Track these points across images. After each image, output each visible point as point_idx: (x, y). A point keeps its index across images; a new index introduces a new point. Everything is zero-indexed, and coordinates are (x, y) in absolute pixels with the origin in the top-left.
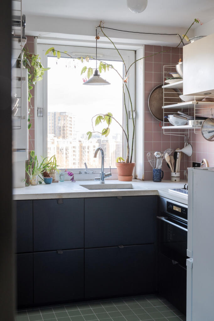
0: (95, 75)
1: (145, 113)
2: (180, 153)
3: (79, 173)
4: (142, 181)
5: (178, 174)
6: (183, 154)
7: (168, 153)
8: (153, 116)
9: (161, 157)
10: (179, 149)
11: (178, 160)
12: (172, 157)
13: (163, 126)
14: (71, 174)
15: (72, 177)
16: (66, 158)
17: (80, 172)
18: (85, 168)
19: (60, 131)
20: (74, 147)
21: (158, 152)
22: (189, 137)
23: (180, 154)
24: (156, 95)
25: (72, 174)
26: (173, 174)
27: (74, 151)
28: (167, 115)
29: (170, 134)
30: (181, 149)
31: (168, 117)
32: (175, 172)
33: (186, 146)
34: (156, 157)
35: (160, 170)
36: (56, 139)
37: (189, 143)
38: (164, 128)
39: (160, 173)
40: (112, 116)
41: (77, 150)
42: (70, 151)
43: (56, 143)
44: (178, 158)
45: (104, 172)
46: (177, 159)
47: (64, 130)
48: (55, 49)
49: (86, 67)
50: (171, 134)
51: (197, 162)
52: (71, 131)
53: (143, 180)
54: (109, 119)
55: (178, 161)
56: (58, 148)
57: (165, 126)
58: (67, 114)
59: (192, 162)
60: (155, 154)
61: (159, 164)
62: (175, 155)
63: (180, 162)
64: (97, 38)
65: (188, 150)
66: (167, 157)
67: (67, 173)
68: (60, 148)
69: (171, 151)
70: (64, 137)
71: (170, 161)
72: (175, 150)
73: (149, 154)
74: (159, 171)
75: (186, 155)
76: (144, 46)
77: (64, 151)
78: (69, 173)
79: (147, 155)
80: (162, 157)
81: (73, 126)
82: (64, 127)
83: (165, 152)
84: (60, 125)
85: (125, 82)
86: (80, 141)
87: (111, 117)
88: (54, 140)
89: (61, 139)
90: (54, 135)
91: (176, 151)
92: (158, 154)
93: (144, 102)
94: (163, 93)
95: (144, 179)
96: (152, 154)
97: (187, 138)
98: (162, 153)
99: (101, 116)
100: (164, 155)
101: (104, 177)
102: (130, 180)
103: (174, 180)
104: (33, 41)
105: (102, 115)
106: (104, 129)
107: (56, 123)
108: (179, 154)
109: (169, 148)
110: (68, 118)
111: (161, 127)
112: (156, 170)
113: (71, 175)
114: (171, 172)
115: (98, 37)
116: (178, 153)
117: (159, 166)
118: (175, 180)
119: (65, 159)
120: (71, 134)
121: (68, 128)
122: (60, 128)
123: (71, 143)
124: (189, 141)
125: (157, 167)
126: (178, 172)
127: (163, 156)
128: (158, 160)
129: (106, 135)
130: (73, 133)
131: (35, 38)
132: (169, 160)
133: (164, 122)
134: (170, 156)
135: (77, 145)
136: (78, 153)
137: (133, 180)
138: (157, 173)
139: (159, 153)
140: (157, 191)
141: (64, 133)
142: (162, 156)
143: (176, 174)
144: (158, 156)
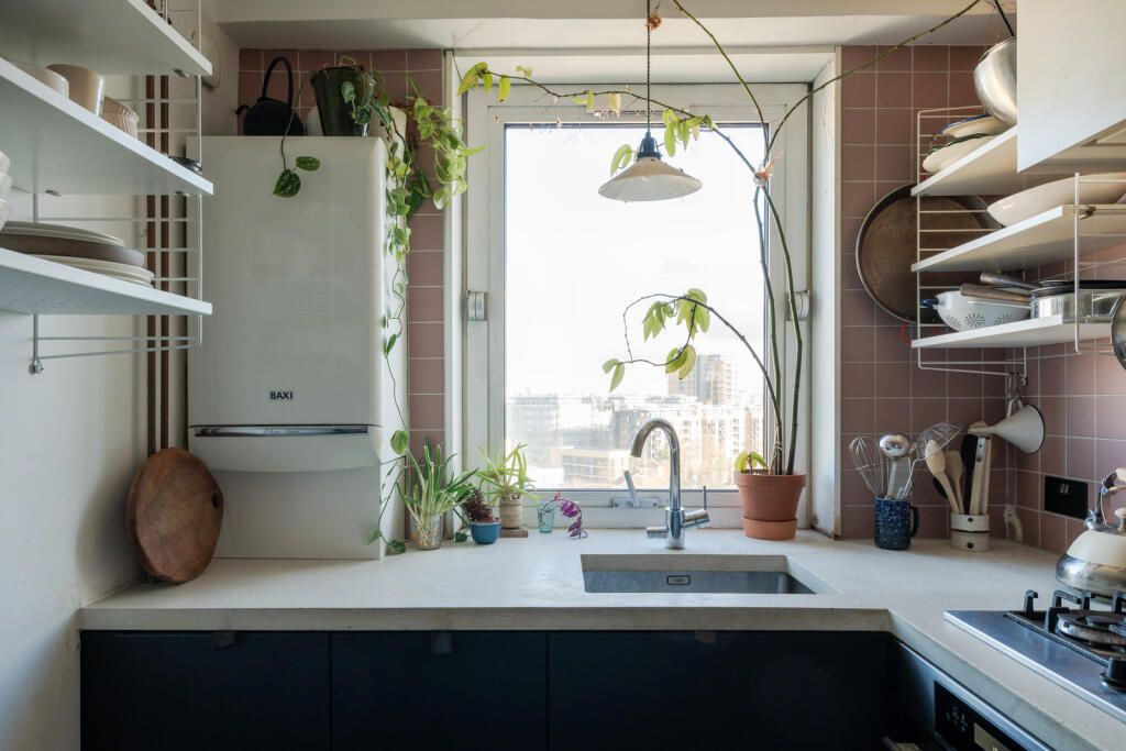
0: (640, 155)
1: (842, 294)
2: (988, 438)
3: (608, 503)
4: (831, 540)
5: (980, 523)
6: (999, 443)
7: (939, 442)
8: (877, 302)
9: (907, 455)
10: (982, 423)
11: (979, 466)
12: (956, 455)
13: (916, 338)
14: (569, 510)
15: (574, 520)
16: (720, 440)
17: (612, 501)
18: (626, 487)
19: (708, 391)
20: (735, 421)
21: (895, 434)
22: (1026, 379)
23: (990, 442)
24: (888, 224)
25: (575, 509)
26: (961, 522)
27: (735, 428)
28: (931, 297)
29: (944, 366)
30: (992, 422)
31: (937, 302)
32: (967, 512)
33: (1012, 413)
34: (885, 456)
35: (904, 504)
36: (700, 405)
37: (1026, 403)
38: (920, 343)
39: (905, 516)
40: (705, 298)
41: (742, 425)
42: (728, 428)
43: (700, 413)
44: (979, 460)
45: (682, 509)
46: (976, 463)
47: (715, 388)
48: (489, 69)
49: (629, 146)
50: (951, 367)
51: (1067, 478)
52: (730, 390)
53: (837, 537)
54: (693, 311)
55: (982, 470)
56: (704, 423)
57: (922, 337)
58: (721, 359)
59: (1039, 474)
60: (882, 443)
61: (900, 482)
62: (967, 447)
63: (991, 472)
64: (653, 22)
65: (1023, 429)
66: (931, 452)
67: (559, 503)
68: (709, 422)
69: (953, 430)
70: (716, 402)
71: (948, 472)
72: (967, 427)
73: (859, 444)
74: (898, 508)
75: (1011, 445)
76: (840, 49)
77: (717, 427)
78: (567, 508)
79: (851, 446)
80: (914, 456)
81: (733, 381)
82: (716, 382)
83: (923, 439)
84: (707, 379)
85: (761, 177)
86: (747, 409)
87: (699, 306)
88: (696, 407)
89: (710, 405)
90: (696, 398)
91: (972, 431)
92: (893, 444)
93: (839, 254)
94: (915, 216)
95: (839, 534)
96: (872, 444)
97: (1019, 382)
98: (911, 440)
99: (665, 305)
100: (921, 450)
101: (680, 527)
102: (787, 537)
103: (965, 545)
104: (440, 66)
105: (667, 300)
106: (675, 350)
107: (701, 376)
108: (986, 444)
109: (942, 419)
110: (724, 366)
111: (910, 342)
112: (886, 503)
113: (573, 514)
114: (951, 510)
115: (655, 18)
116: (982, 441)
117: (900, 488)
118: (970, 546)
119: (717, 443)
120: (730, 396)
121: (724, 384)
122: (708, 384)
123: (729, 413)
124: (1025, 393)
125: (890, 492)
126: (980, 514)
127: (915, 452)
128: (894, 466)
129: (681, 373)
130: (733, 394)
131: (445, 55)
132: (943, 468)
133: (919, 325)
134: (944, 450)
135: (742, 417)
136: (742, 432)
137: (798, 533)
138: (891, 515)
139: (898, 438)
140: (886, 611)
141: (716, 394)
142: (912, 449)
143: (970, 520)
144: (894, 452)
